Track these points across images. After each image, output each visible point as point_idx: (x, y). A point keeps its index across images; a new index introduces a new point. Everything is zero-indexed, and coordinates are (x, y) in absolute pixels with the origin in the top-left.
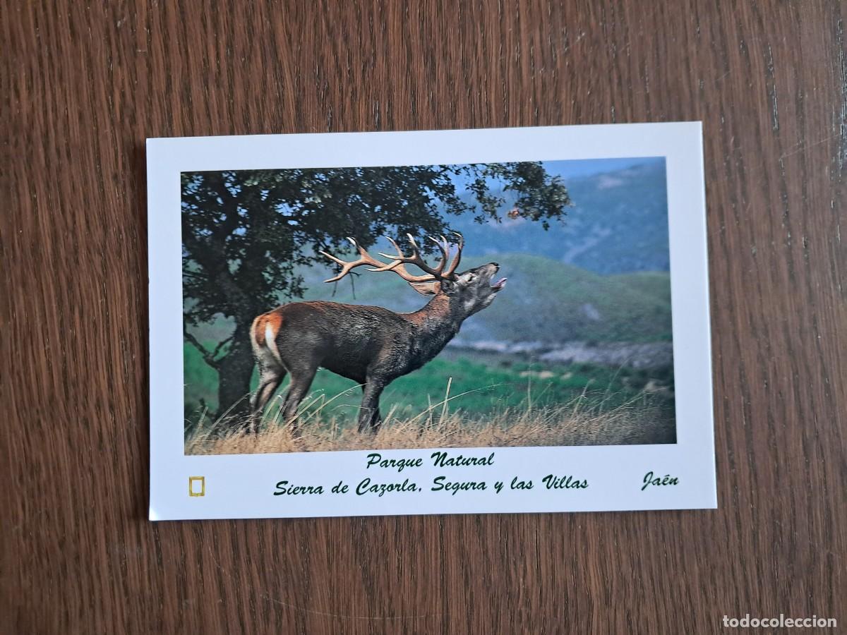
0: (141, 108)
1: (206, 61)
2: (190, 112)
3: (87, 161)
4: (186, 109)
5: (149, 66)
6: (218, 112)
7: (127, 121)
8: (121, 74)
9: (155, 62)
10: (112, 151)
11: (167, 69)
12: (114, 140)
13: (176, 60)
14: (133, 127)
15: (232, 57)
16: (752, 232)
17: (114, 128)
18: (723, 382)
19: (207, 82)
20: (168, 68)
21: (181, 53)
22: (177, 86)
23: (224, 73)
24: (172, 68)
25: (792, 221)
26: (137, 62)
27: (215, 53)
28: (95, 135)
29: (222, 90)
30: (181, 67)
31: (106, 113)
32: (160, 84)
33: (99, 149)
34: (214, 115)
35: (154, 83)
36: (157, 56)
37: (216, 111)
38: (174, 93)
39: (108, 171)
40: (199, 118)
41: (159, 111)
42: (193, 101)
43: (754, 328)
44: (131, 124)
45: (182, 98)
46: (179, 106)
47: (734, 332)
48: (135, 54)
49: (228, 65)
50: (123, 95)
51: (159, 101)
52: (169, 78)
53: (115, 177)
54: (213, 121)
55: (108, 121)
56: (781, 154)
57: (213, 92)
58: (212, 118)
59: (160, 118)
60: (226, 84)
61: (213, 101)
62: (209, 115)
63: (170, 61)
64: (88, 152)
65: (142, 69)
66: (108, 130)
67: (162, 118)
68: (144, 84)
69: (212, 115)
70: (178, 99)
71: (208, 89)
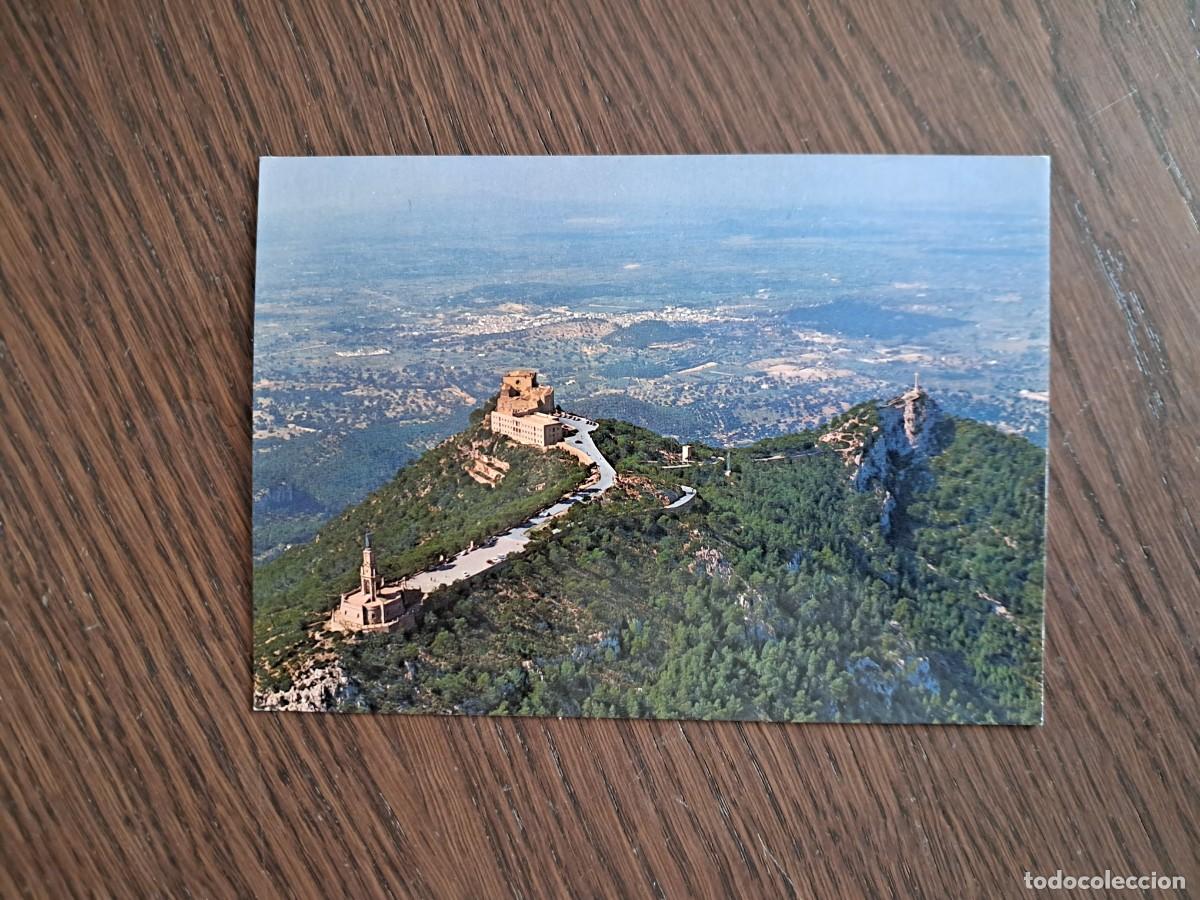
0: (124, 710)
1: (189, 609)
2: (196, 691)
3: (80, 813)
4: (188, 690)
5: (110, 644)
6: (235, 675)
7: (112, 736)
8: (78, 672)
9: (117, 636)
10: (107, 786)
11: (139, 641)
12: (104, 769)
13: (147, 622)
14: (123, 741)
15: (222, 589)
16: (1062, 564)
17: (98, 753)
18: (1098, 794)
19: (202, 639)
20: (139, 639)
21: (149, 611)
22: (162, 661)
23: (222, 618)
24: (145, 636)
25: (1114, 527)
26: (92, 645)
27: (197, 594)
28: (76, 772)
29: (227, 642)
30: (156, 630)
31: (79, 735)
32: (137, 665)
33: (88, 789)
34: (231, 682)
35: (128, 669)
36: (116, 626)
37: (231, 675)
38: (162, 671)
39: (114, 816)
40: (210, 693)
41: (151, 704)
42: (195, 675)
43: (1116, 701)
44: (119, 739)
45: (176, 674)
46: (177, 687)
47: (1089, 719)
48: (85, 636)
49: (221, 603)
50: (91, 700)
51: (145, 690)
52: (146, 653)
53: (128, 821)
54: (232, 691)
55: (85, 745)
56: (1063, 434)
57: (216, 650)
58: (229, 687)
59: (155, 713)
60: (230, 632)
61: (222, 663)
62: (223, 686)
63: (138, 628)
64: (76, 799)
65: (104, 654)
66: (91, 758)
67: (158, 712)
68: (115, 673)
69: (227, 683)
70: (172, 678)
71: (207, 648)
